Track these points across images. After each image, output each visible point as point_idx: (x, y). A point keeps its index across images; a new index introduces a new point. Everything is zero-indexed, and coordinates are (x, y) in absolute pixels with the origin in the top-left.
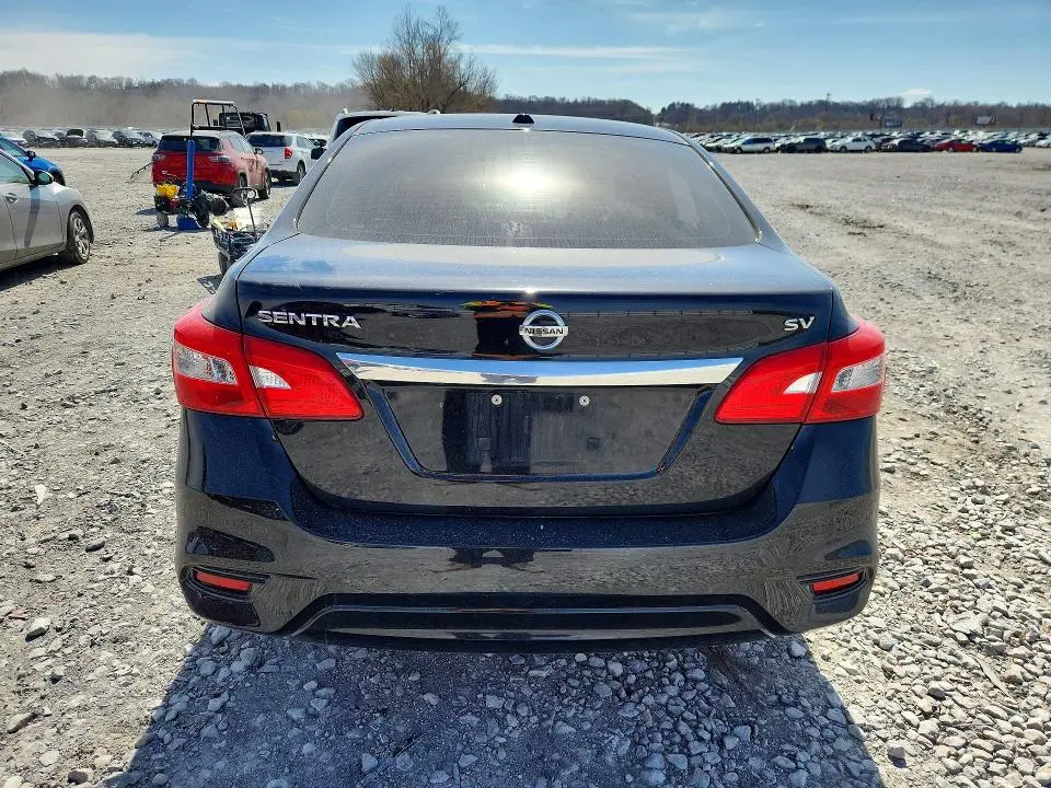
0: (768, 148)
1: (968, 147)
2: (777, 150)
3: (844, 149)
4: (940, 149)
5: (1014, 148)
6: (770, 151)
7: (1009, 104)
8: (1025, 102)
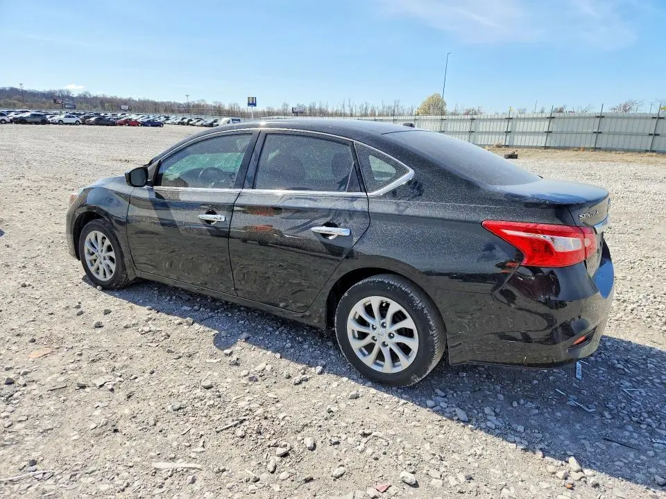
0: (4, 120)
1: (135, 123)
2: (11, 122)
3: (60, 122)
4: (121, 124)
5: (159, 125)
6: (6, 123)
7: (134, 99)
8: (142, 99)
